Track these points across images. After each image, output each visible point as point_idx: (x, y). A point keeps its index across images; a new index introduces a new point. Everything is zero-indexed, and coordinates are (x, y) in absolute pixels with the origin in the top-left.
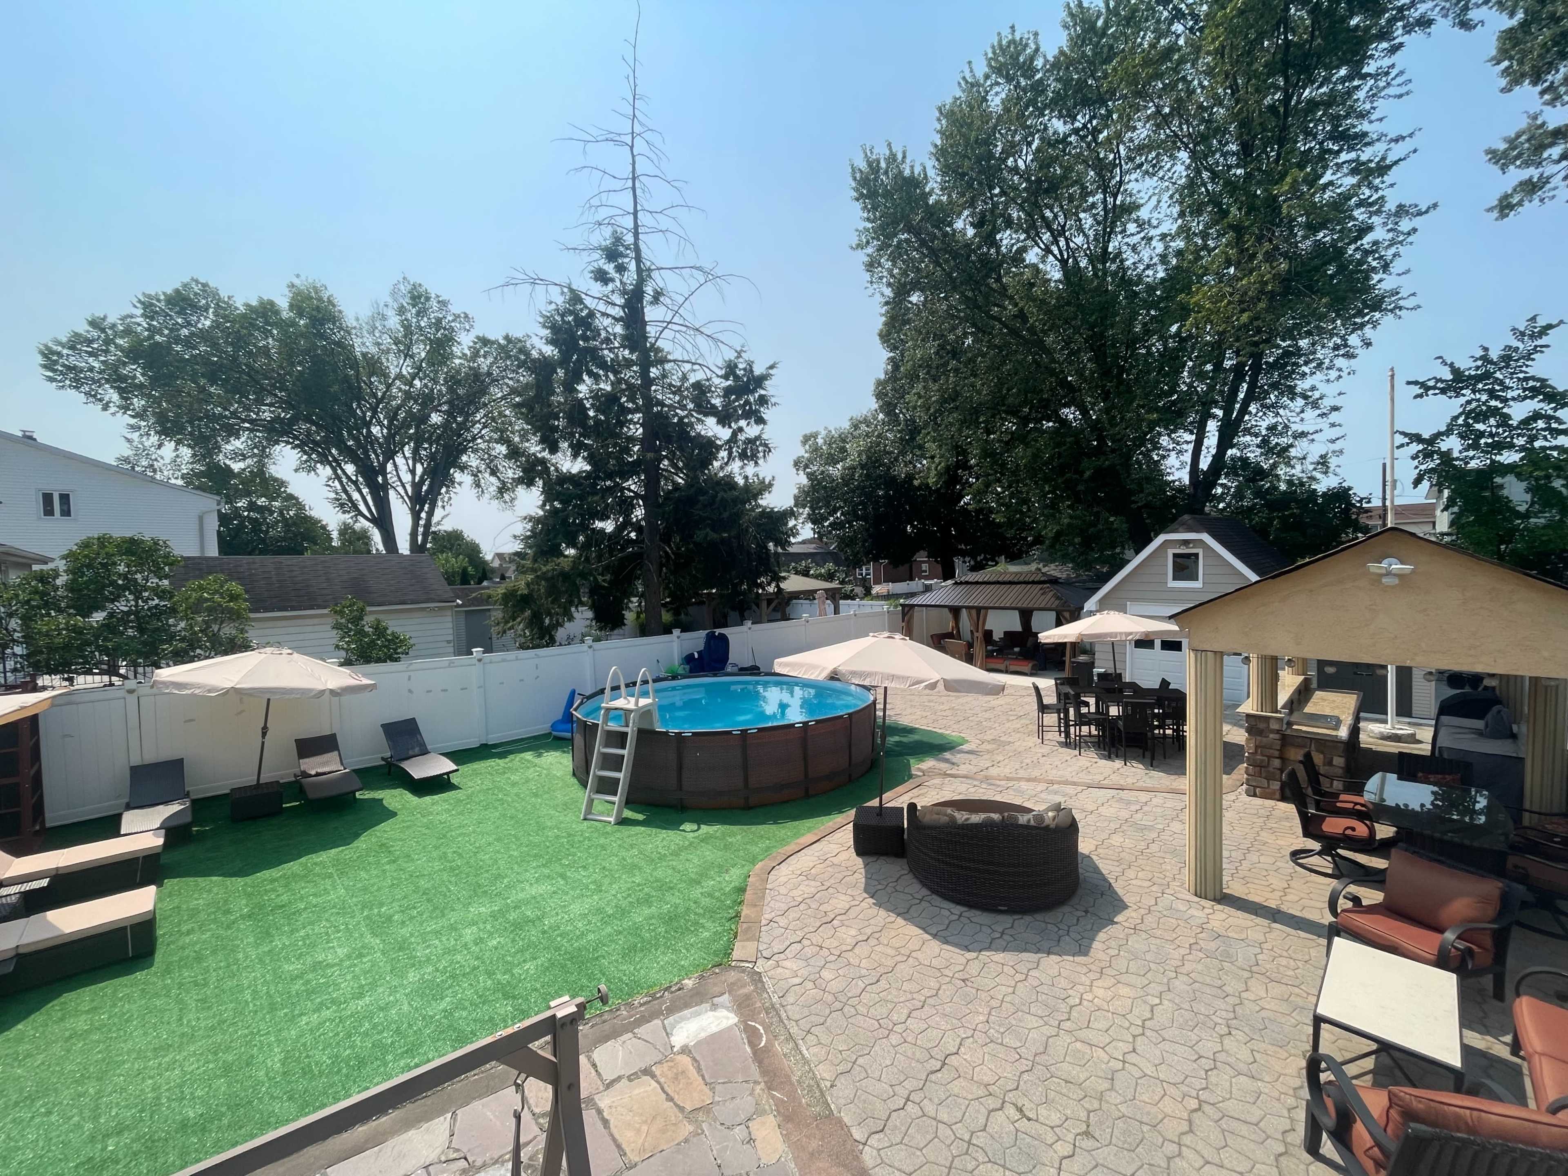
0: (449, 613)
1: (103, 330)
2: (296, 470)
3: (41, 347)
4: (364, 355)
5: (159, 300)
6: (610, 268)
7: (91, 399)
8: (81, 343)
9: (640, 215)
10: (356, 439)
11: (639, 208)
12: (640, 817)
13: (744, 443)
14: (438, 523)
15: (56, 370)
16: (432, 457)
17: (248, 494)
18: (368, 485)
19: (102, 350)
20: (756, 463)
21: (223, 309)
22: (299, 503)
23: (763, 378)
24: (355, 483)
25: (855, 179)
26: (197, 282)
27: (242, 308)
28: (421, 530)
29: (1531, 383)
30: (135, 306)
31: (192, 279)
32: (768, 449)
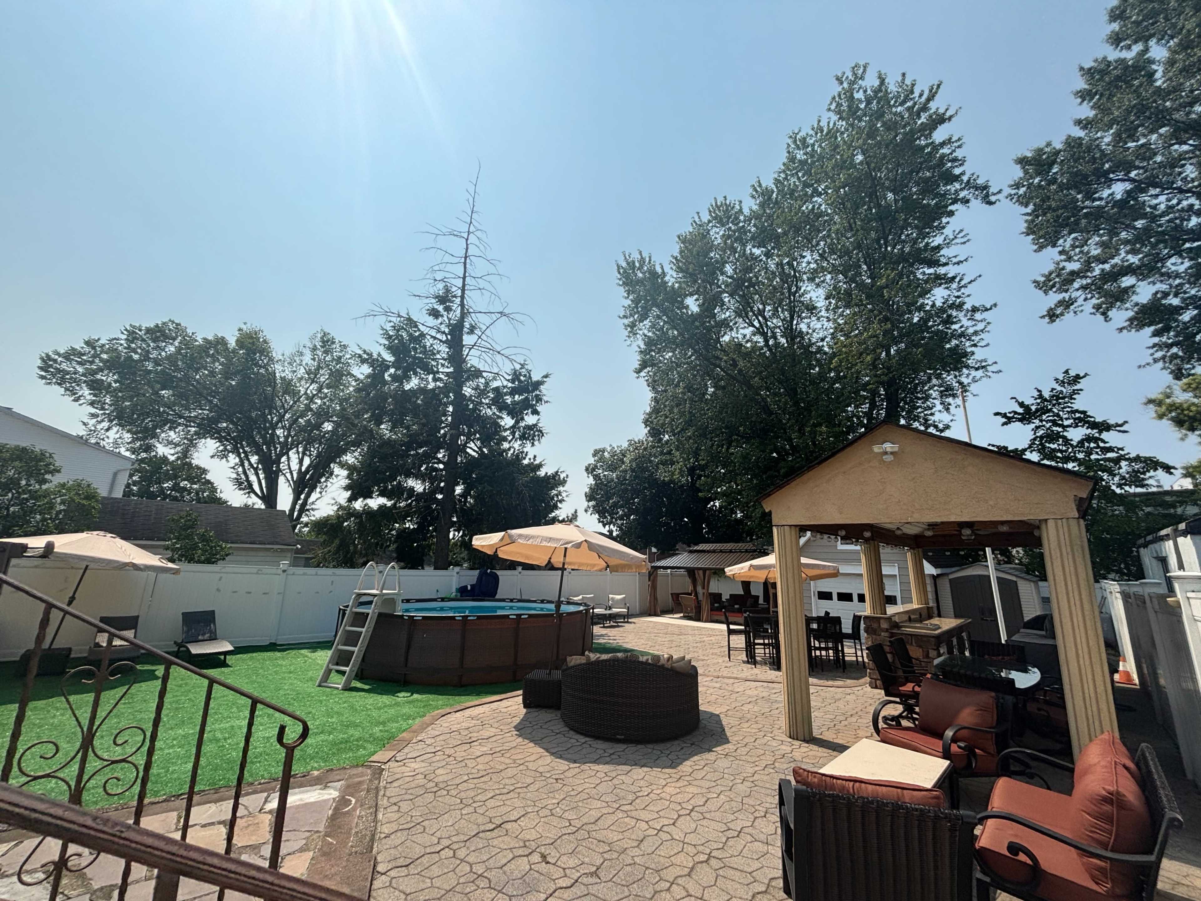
0: (289, 555)
1: (94, 348)
2: (212, 457)
3: (44, 355)
4: (283, 379)
5: (140, 330)
6: (441, 308)
7: (68, 392)
8: (74, 355)
9: (467, 279)
10: (264, 437)
11: (467, 275)
12: (367, 687)
13: (524, 428)
14: (313, 503)
15: (48, 371)
16: (319, 455)
17: (175, 477)
18: (265, 472)
19: (89, 361)
20: (533, 444)
21: (188, 342)
22: (213, 487)
23: (539, 383)
24: (256, 470)
25: (619, 273)
26: (173, 322)
27: (200, 341)
28: (298, 507)
29: (1078, 415)
30: (122, 333)
31: (170, 320)
32: (541, 434)
